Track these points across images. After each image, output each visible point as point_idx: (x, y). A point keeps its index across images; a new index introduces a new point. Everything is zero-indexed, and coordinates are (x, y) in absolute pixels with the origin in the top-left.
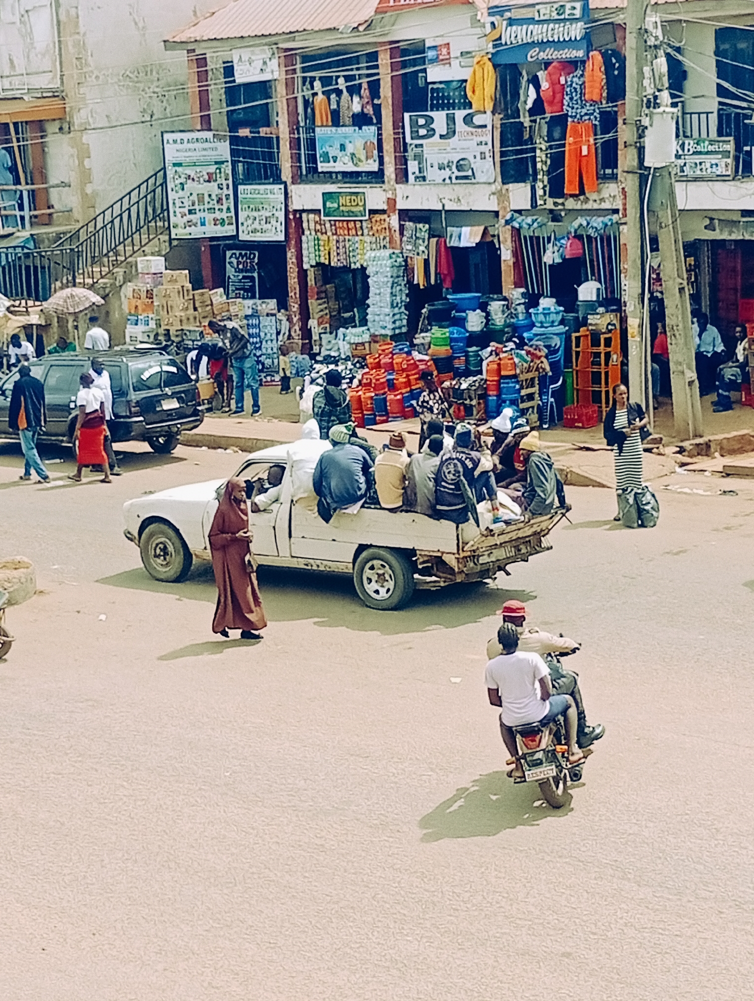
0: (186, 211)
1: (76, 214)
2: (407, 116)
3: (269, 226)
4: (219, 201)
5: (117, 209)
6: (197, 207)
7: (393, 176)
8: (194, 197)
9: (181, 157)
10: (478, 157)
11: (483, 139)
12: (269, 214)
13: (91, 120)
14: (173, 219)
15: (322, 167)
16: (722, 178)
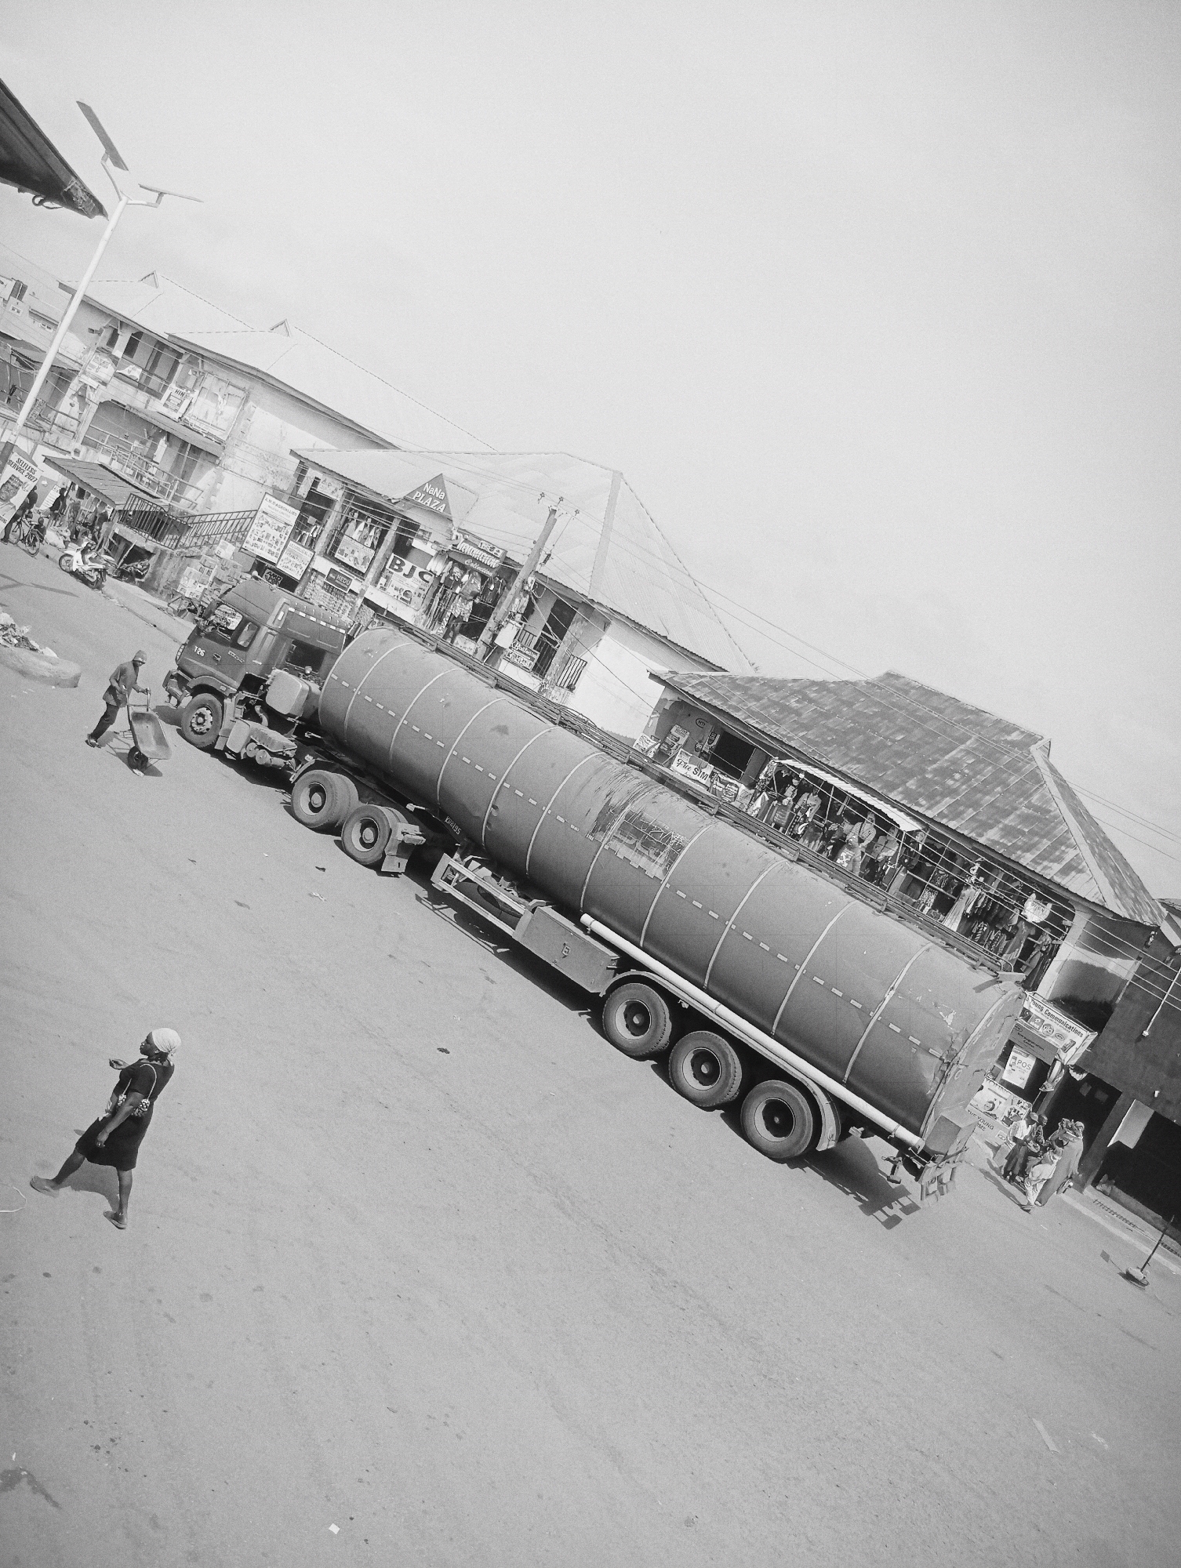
0: (257, 538)
1: (198, 507)
2: (393, 555)
3: (295, 568)
5: (221, 517)
6: (264, 539)
7: (371, 580)
8: (265, 535)
9: (268, 510)
10: (417, 594)
11: (423, 587)
12: (298, 563)
13: (232, 466)
14: (248, 538)
15: (337, 555)
16: (525, 669)
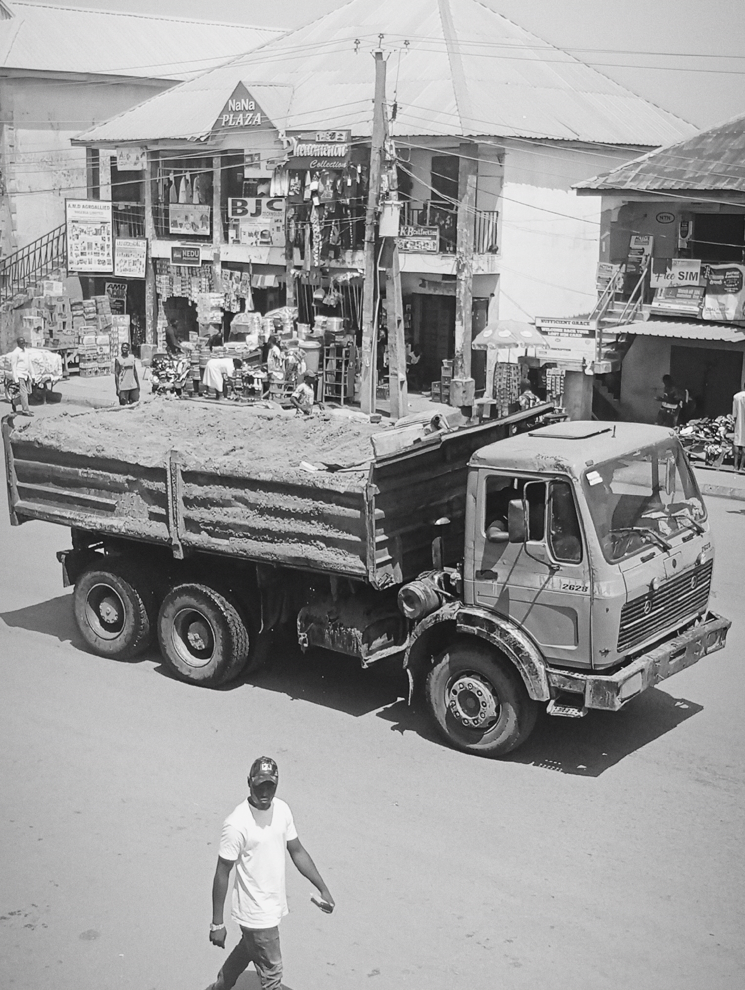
0: (79, 253)
1: (4, 251)
2: (230, 200)
3: (135, 267)
4: (102, 248)
6: (87, 251)
7: (219, 239)
8: (85, 245)
9: (77, 217)
10: (275, 229)
11: (279, 218)
12: (135, 260)
13: (18, 187)
14: (70, 258)
15: (173, 230)
16: (431, 253)
